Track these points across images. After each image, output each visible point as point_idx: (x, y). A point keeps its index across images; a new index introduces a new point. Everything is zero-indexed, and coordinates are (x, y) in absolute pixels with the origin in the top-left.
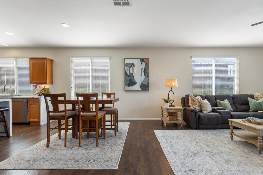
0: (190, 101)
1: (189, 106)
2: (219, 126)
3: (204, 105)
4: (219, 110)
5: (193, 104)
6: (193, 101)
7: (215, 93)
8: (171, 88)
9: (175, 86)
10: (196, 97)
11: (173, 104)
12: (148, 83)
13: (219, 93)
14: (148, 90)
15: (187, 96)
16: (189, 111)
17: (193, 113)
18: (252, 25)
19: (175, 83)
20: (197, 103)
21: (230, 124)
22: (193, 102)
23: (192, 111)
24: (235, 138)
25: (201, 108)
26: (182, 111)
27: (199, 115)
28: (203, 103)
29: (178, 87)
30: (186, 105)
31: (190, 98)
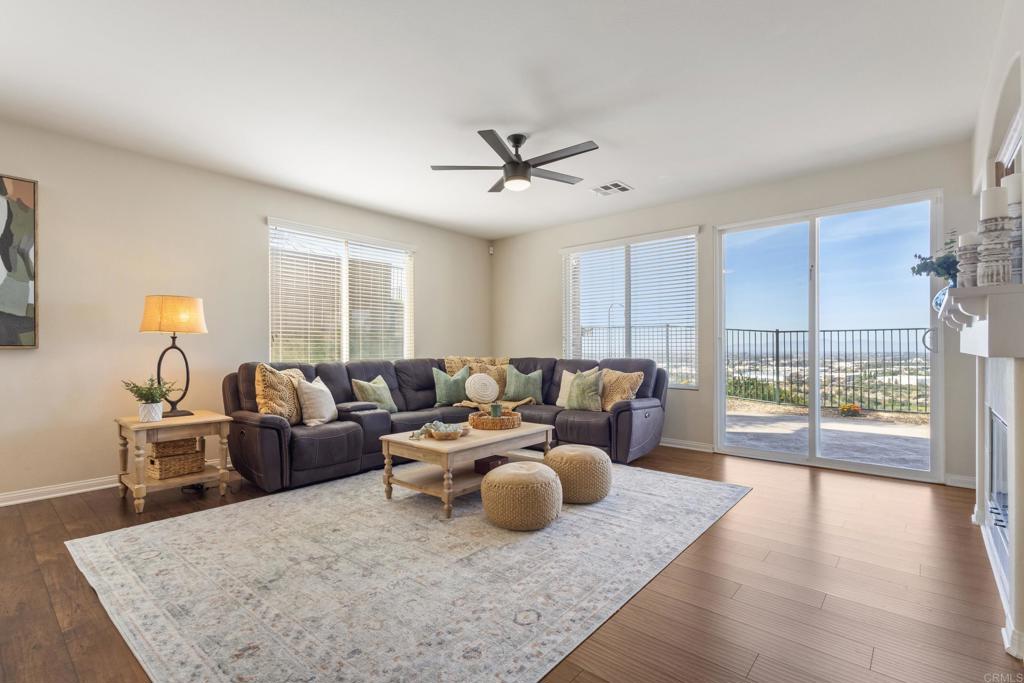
0: (259, 388)
1: (255, 409)
2: (357, 465)
3: (309, 399)
4: (358, 413)
5: (271, 400)
6: (269, 386)
7: (350, 356)
8: (174, 338)
9: (191, 330)
10: (282, 373)
11: (180, 407)
12: (34, 308)
13: (362, 357)
14: (34, 345)
15: (248, 370)
16: (256, 426)
17: (268, 431)
18: (435, 168)
19: (193, 317)
20: (287, 393)
21: (385, 453)
22: (272, 391)
23: (265, 425)
24: (399, 492)
25: (301, 409)
26: (226, 430)
27: (293, 436)
28: (307, 391)
29: (206, 331)
30: (245, 403)
31: (258, 376)
